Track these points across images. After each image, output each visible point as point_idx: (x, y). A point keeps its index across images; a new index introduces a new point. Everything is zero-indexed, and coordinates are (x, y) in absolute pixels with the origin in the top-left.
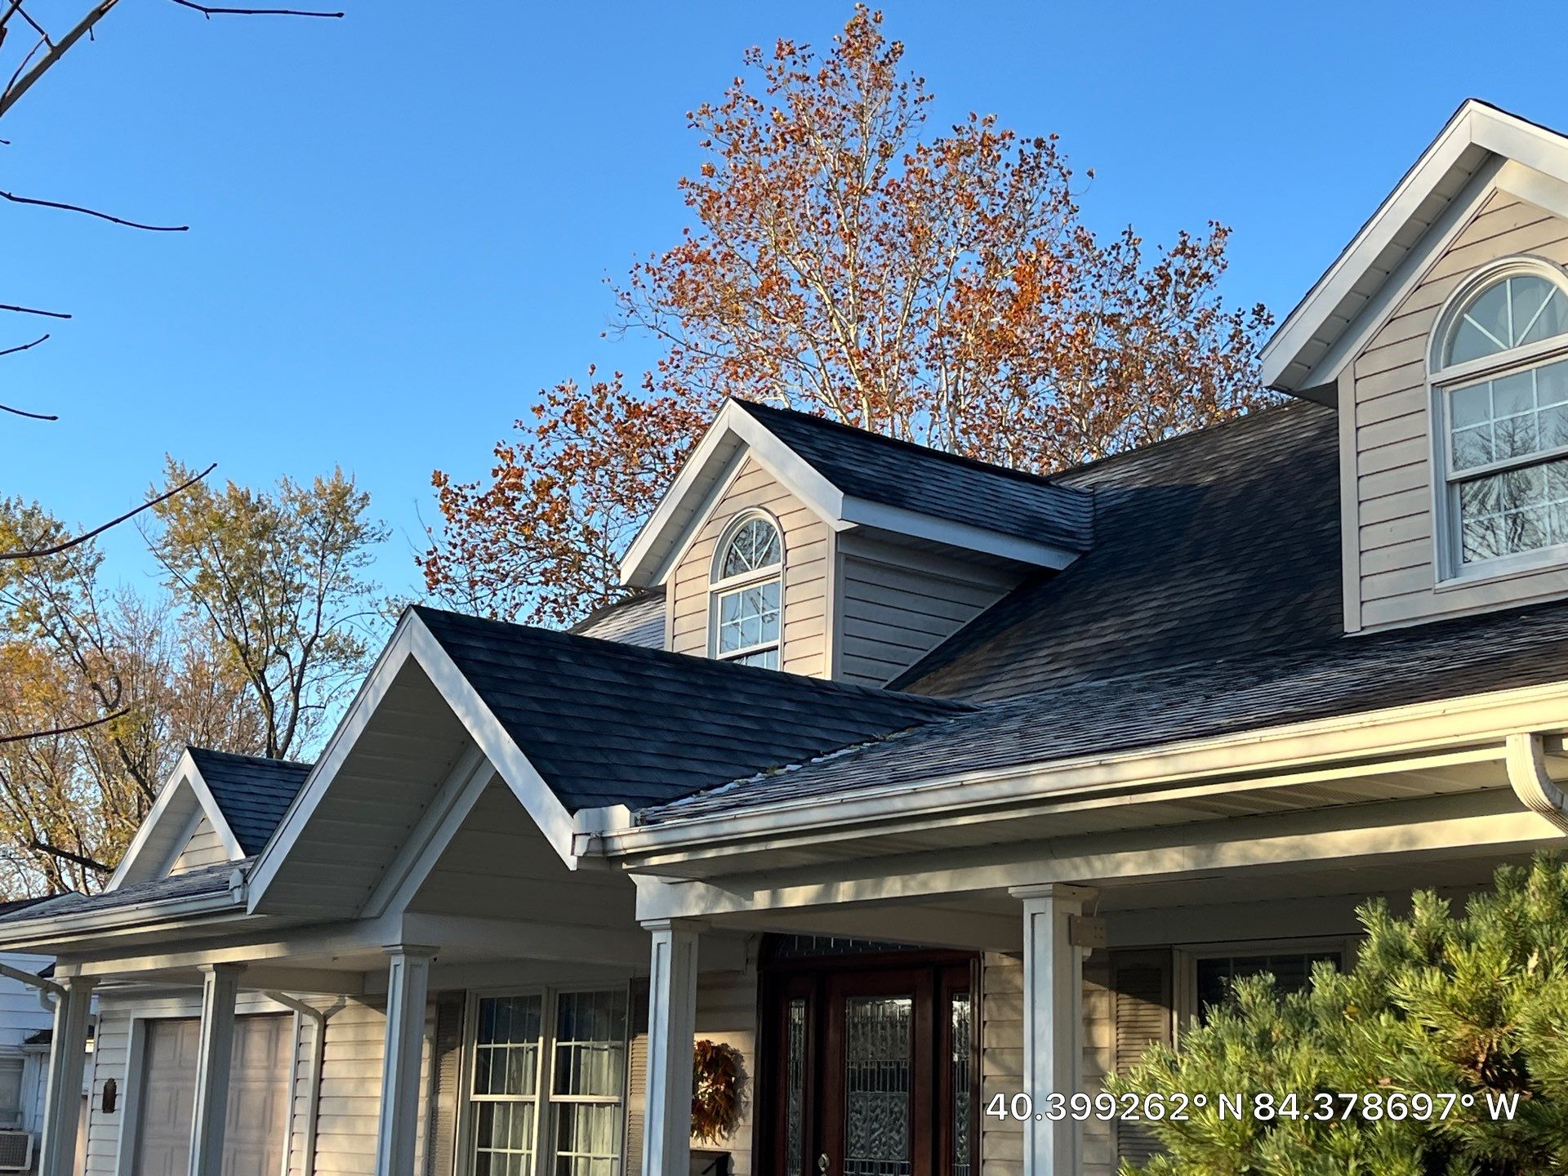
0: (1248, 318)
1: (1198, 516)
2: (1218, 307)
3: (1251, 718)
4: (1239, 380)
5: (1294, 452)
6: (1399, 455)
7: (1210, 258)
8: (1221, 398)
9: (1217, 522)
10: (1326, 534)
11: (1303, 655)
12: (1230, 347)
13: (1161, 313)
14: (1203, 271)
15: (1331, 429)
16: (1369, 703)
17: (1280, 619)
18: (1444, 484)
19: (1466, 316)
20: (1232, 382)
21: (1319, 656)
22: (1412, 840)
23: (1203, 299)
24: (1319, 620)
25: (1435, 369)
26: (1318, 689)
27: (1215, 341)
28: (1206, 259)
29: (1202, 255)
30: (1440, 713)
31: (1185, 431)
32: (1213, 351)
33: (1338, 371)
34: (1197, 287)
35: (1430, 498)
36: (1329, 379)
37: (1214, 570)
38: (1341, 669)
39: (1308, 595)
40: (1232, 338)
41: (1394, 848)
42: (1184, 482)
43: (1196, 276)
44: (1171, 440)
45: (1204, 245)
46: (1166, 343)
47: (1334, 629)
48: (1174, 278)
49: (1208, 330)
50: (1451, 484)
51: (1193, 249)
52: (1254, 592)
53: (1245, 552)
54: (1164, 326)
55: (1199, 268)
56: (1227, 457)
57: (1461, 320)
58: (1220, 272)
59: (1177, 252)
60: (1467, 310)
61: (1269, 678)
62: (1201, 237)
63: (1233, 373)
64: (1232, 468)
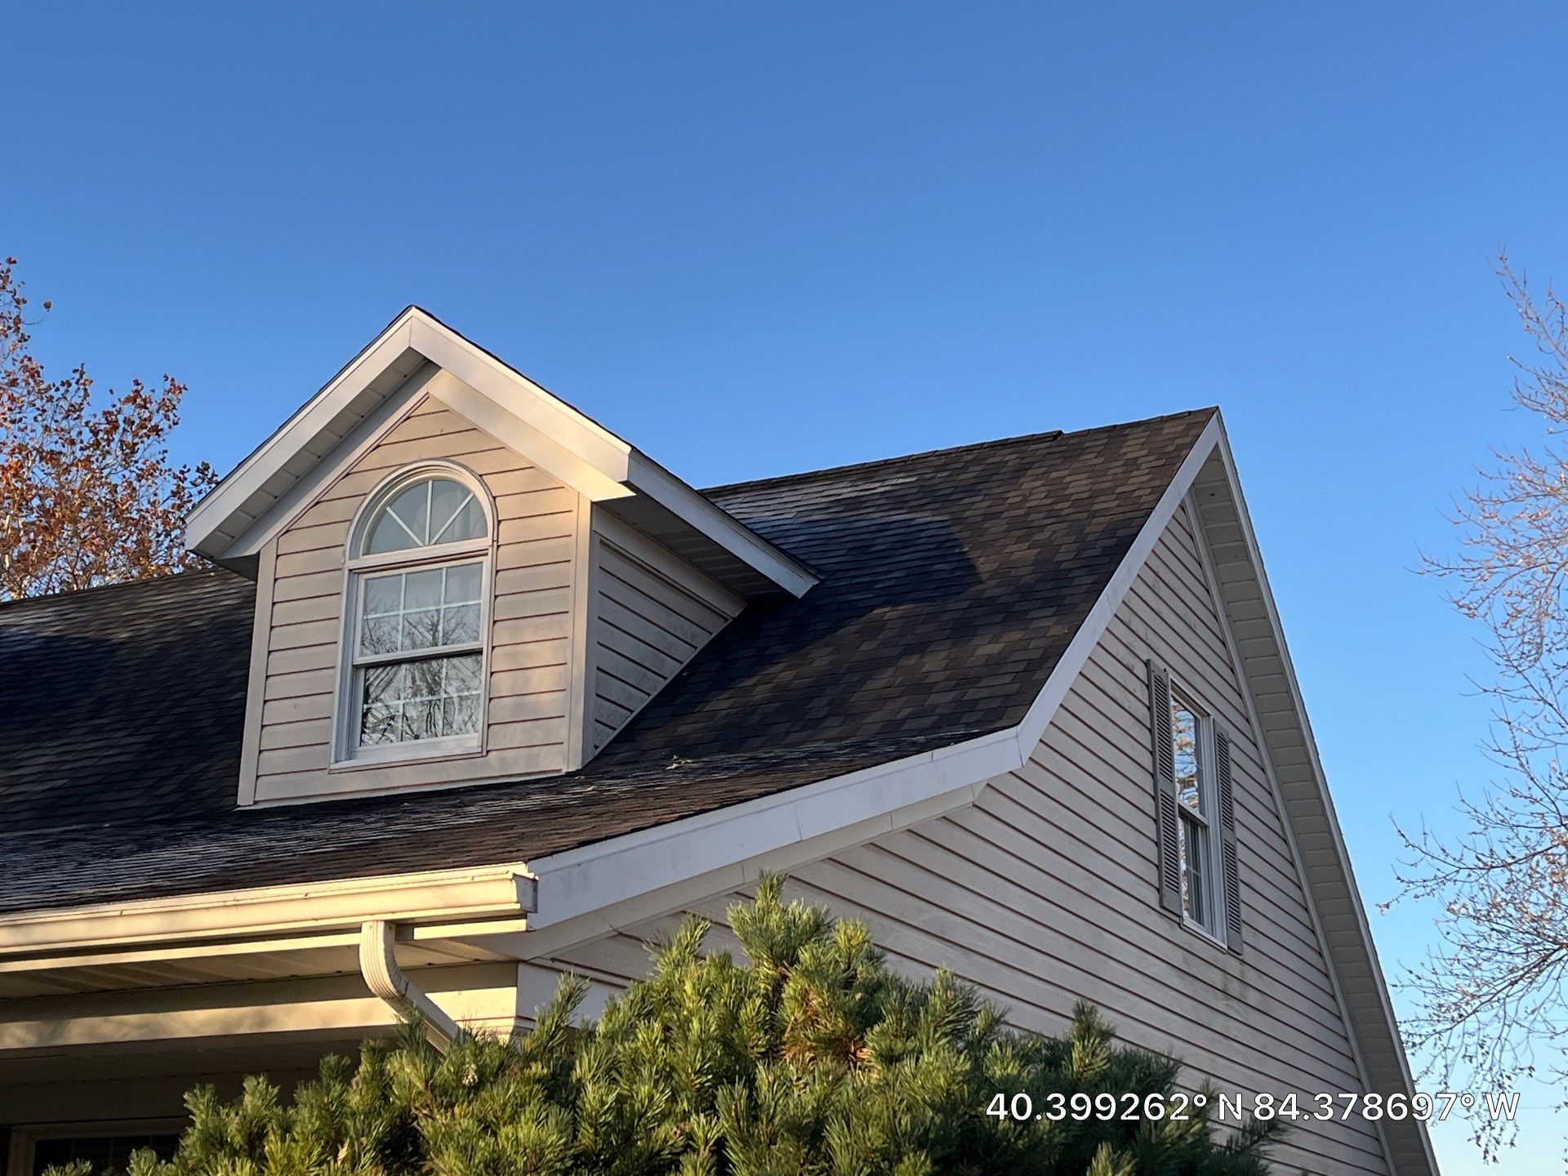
0: (193, 475)
1: (105, 673)
2: (163, 460)
3: (117, 890)
4: (176, 537)
5: (215, 618)
6: (310, 634)
7: (162, 412)
8: (155, 553)
9: (124, 681)
10: (232, 704)
11: (187, 826)
12: (170, 502)
13: (104, 459)
14: (153, 423)
15: (250, 601)
16: (239, 881)
17: (173, 787)
18: (350, 667)
19: (388, 509)
20: (169, 539)
21: (205, 827)
22: (263, 1021)
23: (149, 450)
24: (211, 791)
25: (354, 556)
26: (195, 862)
27: (156, 495)
28: (158, 411)
29: (153, 407)
30: (302, 896)
31: (115, 582)
32: (153, 504)
33: (261, 544)
34: (145, 439)
35: (335, 680)
36: (252, 551)
37: (112, 731)
38: (224, 843)
39: (204, 765)
40: (174, 494)
41: (244, 1030)
42: (98, 635)
43: (146, 428)
44: (98, 589)
45: (158, 397)
46: (105, 490)
47: (227, 801)
48: (122, 425)
49: (150, 482)
50: (356, 668)
51: (144, 400)
52: (150, 756)
53: (148, 714)
54: (105, 472)
55: (150, 419)
56: (144, 615)
57: (383, 512)
58: (170, 427)
59: (128, 400)
60: (390, 503)
61: (149, 848)
62: (156, 391)
63: (172, 530)
64: (149, 626)
